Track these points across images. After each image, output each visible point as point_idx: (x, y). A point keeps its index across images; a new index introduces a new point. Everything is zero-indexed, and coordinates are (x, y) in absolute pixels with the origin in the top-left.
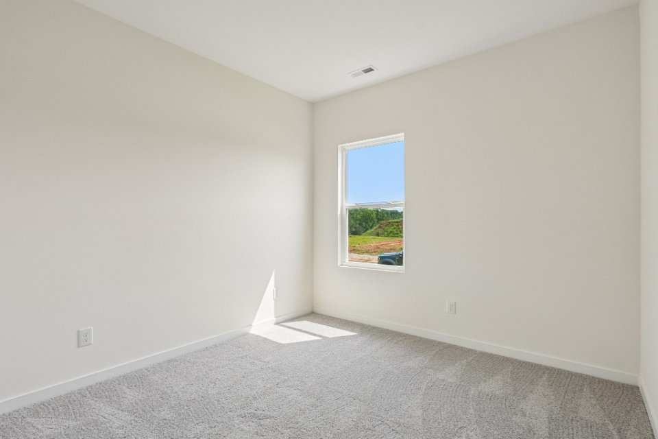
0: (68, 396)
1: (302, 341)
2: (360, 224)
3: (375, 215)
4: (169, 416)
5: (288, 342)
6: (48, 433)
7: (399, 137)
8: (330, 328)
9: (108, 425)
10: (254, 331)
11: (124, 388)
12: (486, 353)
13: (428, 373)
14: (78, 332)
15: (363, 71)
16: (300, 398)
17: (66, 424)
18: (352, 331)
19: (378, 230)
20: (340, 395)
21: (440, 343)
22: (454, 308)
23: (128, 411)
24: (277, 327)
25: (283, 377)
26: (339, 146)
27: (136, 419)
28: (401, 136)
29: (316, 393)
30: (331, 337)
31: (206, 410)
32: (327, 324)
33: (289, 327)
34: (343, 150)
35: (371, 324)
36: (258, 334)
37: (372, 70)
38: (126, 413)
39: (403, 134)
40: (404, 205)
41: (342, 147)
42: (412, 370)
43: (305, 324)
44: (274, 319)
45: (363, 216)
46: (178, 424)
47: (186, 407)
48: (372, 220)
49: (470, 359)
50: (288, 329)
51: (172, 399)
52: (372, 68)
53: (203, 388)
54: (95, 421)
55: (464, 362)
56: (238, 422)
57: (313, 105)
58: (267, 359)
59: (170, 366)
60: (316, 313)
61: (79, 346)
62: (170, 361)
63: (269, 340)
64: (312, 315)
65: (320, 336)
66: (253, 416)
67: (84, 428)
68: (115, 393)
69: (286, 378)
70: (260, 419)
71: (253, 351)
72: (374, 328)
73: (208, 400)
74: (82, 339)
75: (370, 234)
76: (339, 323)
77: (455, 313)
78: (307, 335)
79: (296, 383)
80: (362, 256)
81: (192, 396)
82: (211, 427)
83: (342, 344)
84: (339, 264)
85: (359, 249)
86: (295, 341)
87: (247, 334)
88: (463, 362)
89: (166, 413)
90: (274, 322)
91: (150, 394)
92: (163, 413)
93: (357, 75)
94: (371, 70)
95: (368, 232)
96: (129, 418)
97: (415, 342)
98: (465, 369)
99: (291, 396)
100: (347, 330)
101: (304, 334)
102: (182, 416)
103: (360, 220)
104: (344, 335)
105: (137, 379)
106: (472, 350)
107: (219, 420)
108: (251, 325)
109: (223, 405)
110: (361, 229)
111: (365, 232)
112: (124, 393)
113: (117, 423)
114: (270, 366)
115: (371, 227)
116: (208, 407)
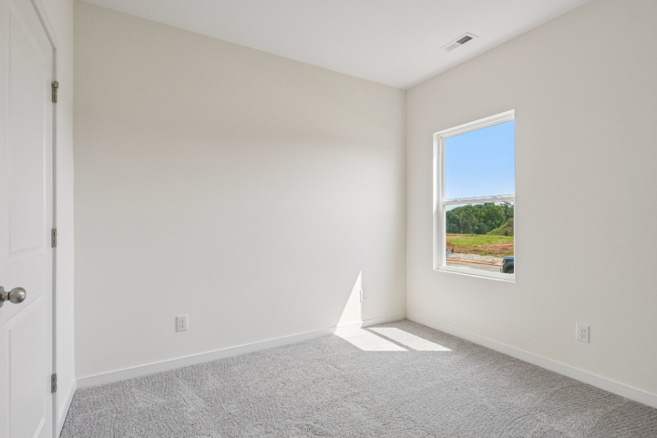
0: (167, 374)
1: (385, 350)
2: (484, 222)
3: (503, 213)
4: (234, 411)
5: (369, 350)
6: (141, 406)
7: (509, 115)
8: (421, 339)
9: (185, 409)
10: (339, 333)
11: (209, 374)
12: (640, 404)
13: (539, 418)
14: (176, 318)
15: (458, 42)
16: (365, 418)
17: (156, 400)
18: (446, 346)
19: (506, 229)
20: (412, 425)
21: (565, 378)
22: (587, 334)
23: (204, 398)
24: (364, 331)
25: (353, 390)
26: (435, 134)
27: (207, 408)
28: (511, 113)
29: (384, 416)
30: (418, 349)
31: (268, 412)
32: (418, 334)
33: (376, 333)
34: (440, 138)
35: (471, 341)
36: (341, 336)
37: (470, 38)
38: (202, 400)
39: (513, 111)
40: (514, 200)
41: (438, 135)
42: (515, 410)
43: (395, 332)
44: (360, 323)
45: (488, 214)
46: (239, 421)
47: (251, 405)
48: (499, 217)
49: (611, 408)
50: (373, 335)
51: (242, 393)
52: (470, 36)
53: (273, 388)
54: (177, 402)
55: (599, 411)
56: (293, 432)
57: (406, 92)
58: (343, 366)
59: (251, 359)
60: (409, 320)
61: (177, 331)
62: (253, 353)
63: (351, 345)
64: (404, 321)
65: (407, 347)
66: (310, 428)
67: (166, 407)
68: (200, 378)
69: (356, 391)
70: (316, 434)
71: (332, 354)
72: (474, 345)
73: (273, 401)
74: (179, 325)
75: (497, 233)
76: (433, 334)
77: (589, 342)
78: (392, 344)
79: (366, 398)
80: (484, 258)
81: (261, 394)
82: (267, 432)
83: (430, 360)
84: (434, 267)
85: (482, 249)
86: (378, 350)
87: (332, 335)
88: (597, 410)
89: (233, 408)
90: (361, 326)
91: (226, 384)
92: (231, 406)
93: (451, 48)
94: (467, 39)
95: (494, 230)
96: (203, 405)
97: (527, 371)
98: (598, 422)
99: (356, 414)
100: (440, 344)
101: (389, 342)
102: (245, 414)
103: (484, 217)
104: (435, 350)
105: (221, 367)
106: (615, 396)
107: (276, 425)
108: (336, 326)
109: (285, 410)
110: (486, 227)
111: (490, 230)
112: (207, 379)
113: (192, 409)
114: (344, 374)
115: (499, 225)
116: (271, 409)
